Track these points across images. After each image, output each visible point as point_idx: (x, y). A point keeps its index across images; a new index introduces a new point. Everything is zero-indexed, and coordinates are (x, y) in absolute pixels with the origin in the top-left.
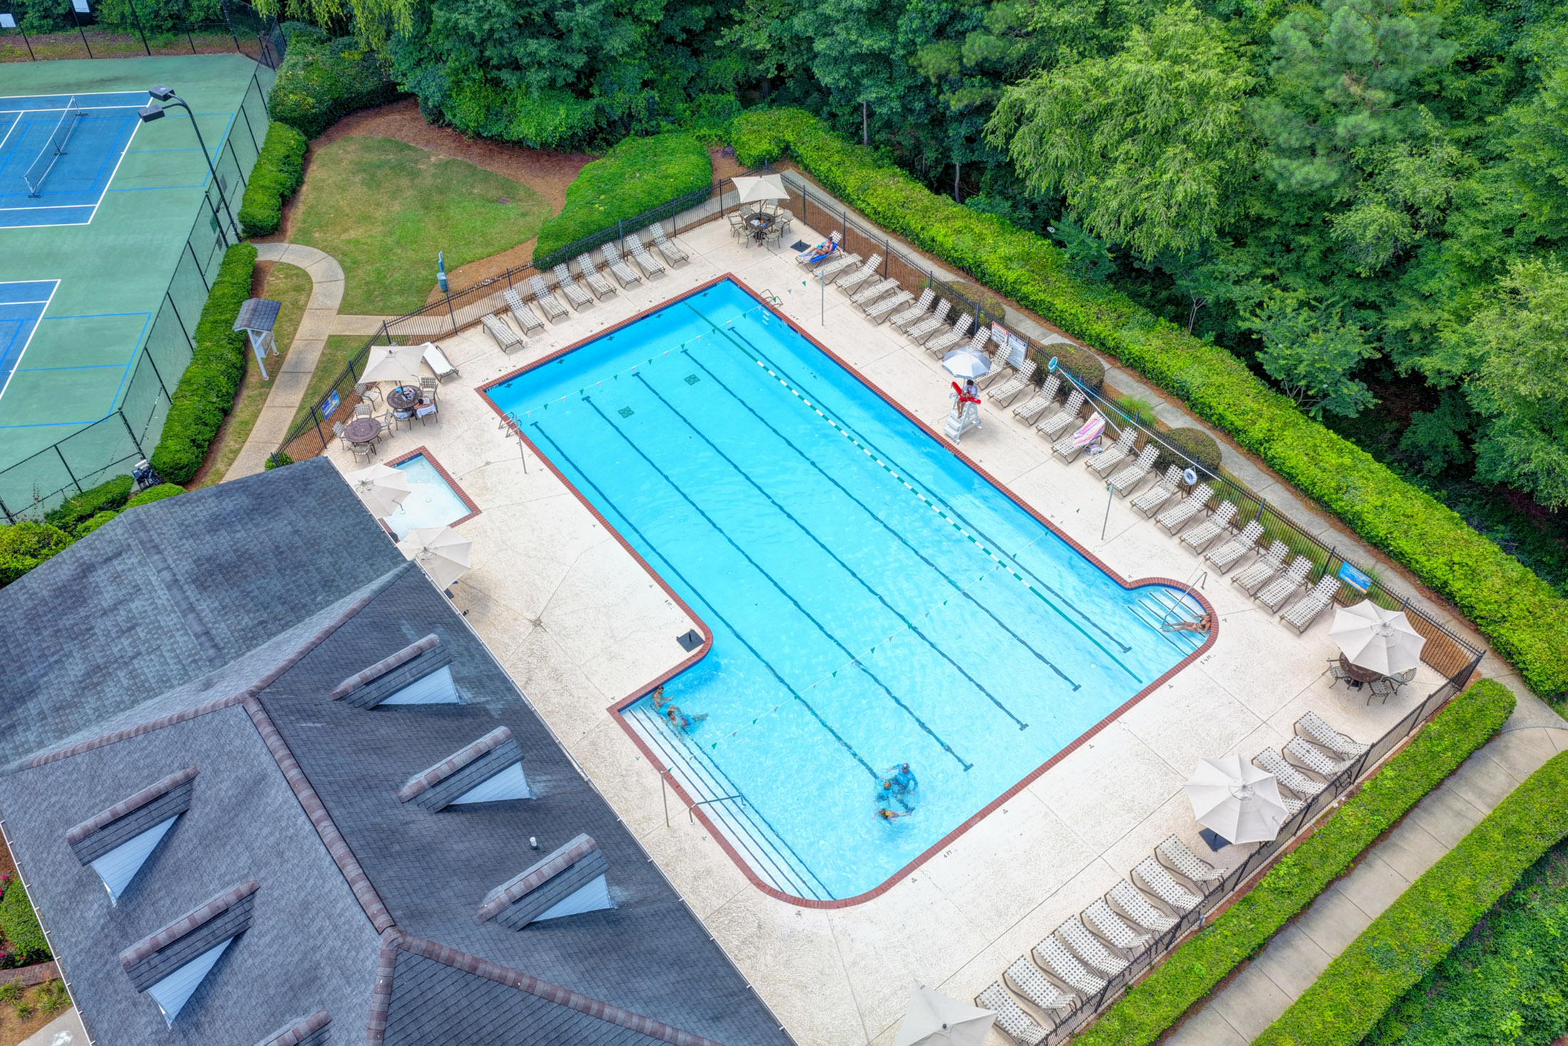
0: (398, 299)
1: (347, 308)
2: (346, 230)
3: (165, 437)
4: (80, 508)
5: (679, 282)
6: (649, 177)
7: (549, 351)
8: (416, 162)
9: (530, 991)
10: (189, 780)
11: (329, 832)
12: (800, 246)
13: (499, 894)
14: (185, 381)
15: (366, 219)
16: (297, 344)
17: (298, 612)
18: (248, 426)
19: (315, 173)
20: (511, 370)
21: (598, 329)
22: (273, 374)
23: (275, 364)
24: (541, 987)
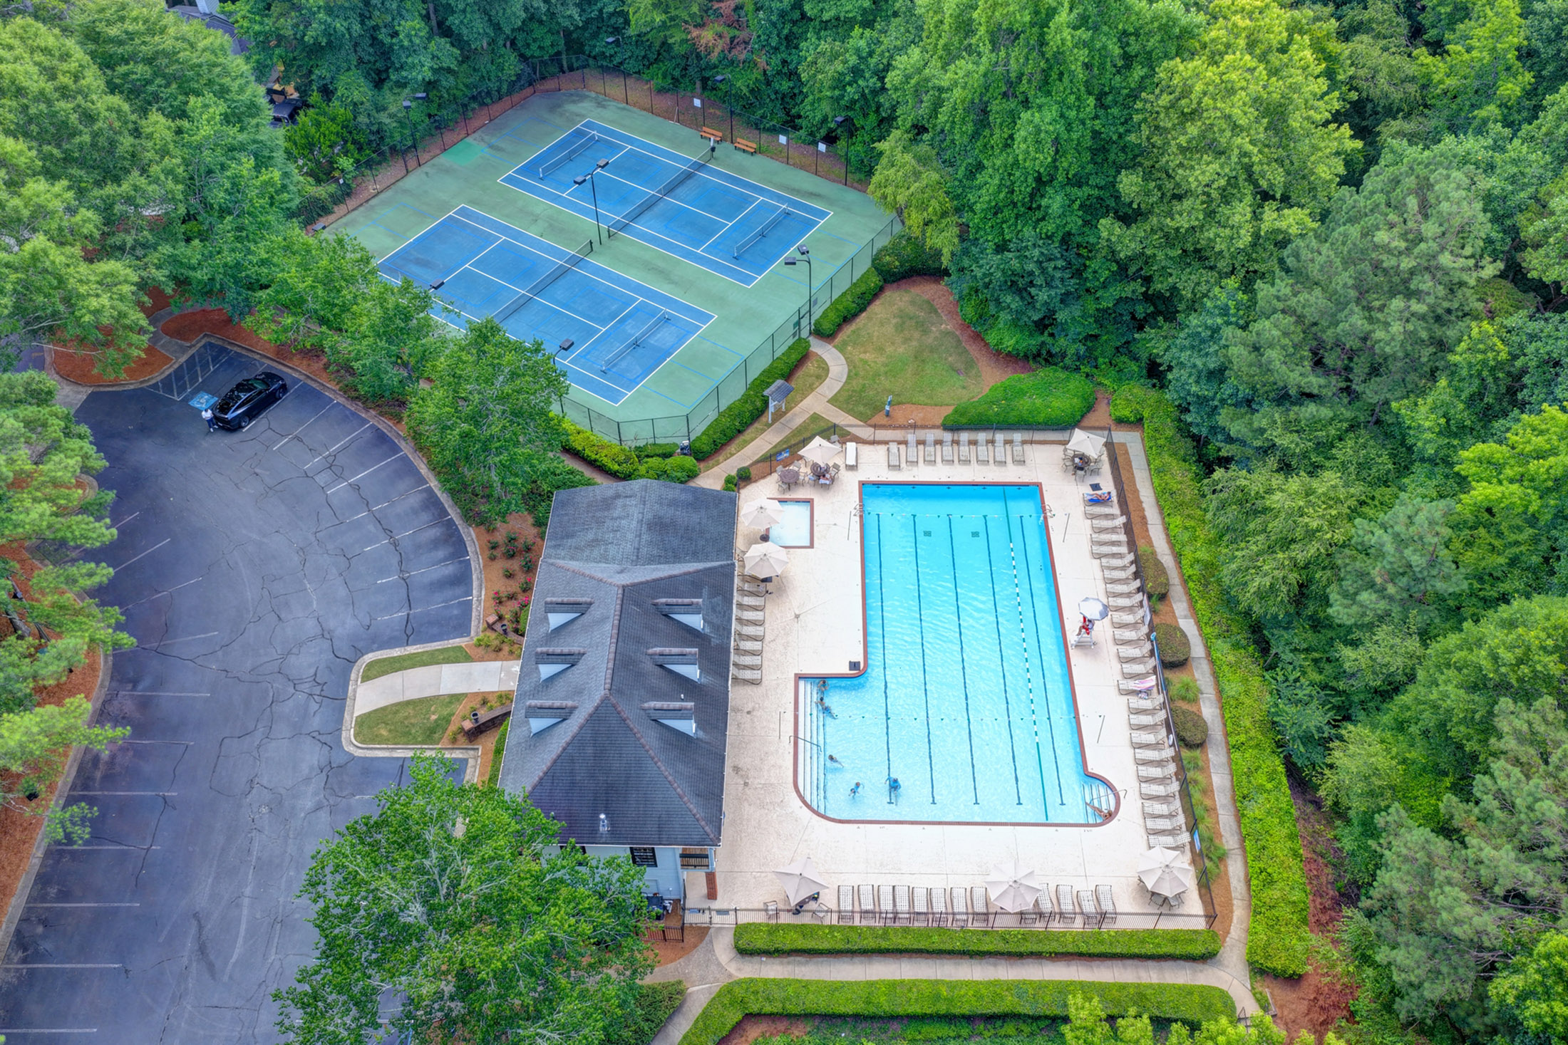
0: (861, 408)
1: (833, 401)
2: (865, 352)
3: (703, 434)
4: (650, 451)
5: (1011, 474)
6: (1038, 402)
7: (910, 479)
8: (933, 324)
9: (639, 739)
10: (591, 604)
11: (613, 649)
12: (1096, 487)
13: (653, 704)
14: (730, 408)
15: (881, 350)
16: (797, 409)
17: (676, 558)
18: (747, 443)
19: (877, 308)
20: (884, 479)
21: (944, 479)
22: (774, 421)
23: (779, 415)
24: (642, 740)
